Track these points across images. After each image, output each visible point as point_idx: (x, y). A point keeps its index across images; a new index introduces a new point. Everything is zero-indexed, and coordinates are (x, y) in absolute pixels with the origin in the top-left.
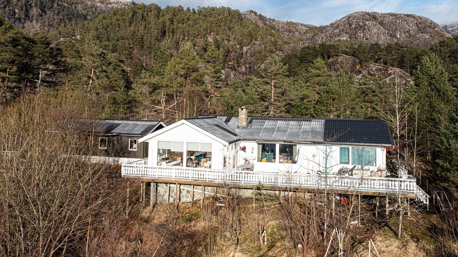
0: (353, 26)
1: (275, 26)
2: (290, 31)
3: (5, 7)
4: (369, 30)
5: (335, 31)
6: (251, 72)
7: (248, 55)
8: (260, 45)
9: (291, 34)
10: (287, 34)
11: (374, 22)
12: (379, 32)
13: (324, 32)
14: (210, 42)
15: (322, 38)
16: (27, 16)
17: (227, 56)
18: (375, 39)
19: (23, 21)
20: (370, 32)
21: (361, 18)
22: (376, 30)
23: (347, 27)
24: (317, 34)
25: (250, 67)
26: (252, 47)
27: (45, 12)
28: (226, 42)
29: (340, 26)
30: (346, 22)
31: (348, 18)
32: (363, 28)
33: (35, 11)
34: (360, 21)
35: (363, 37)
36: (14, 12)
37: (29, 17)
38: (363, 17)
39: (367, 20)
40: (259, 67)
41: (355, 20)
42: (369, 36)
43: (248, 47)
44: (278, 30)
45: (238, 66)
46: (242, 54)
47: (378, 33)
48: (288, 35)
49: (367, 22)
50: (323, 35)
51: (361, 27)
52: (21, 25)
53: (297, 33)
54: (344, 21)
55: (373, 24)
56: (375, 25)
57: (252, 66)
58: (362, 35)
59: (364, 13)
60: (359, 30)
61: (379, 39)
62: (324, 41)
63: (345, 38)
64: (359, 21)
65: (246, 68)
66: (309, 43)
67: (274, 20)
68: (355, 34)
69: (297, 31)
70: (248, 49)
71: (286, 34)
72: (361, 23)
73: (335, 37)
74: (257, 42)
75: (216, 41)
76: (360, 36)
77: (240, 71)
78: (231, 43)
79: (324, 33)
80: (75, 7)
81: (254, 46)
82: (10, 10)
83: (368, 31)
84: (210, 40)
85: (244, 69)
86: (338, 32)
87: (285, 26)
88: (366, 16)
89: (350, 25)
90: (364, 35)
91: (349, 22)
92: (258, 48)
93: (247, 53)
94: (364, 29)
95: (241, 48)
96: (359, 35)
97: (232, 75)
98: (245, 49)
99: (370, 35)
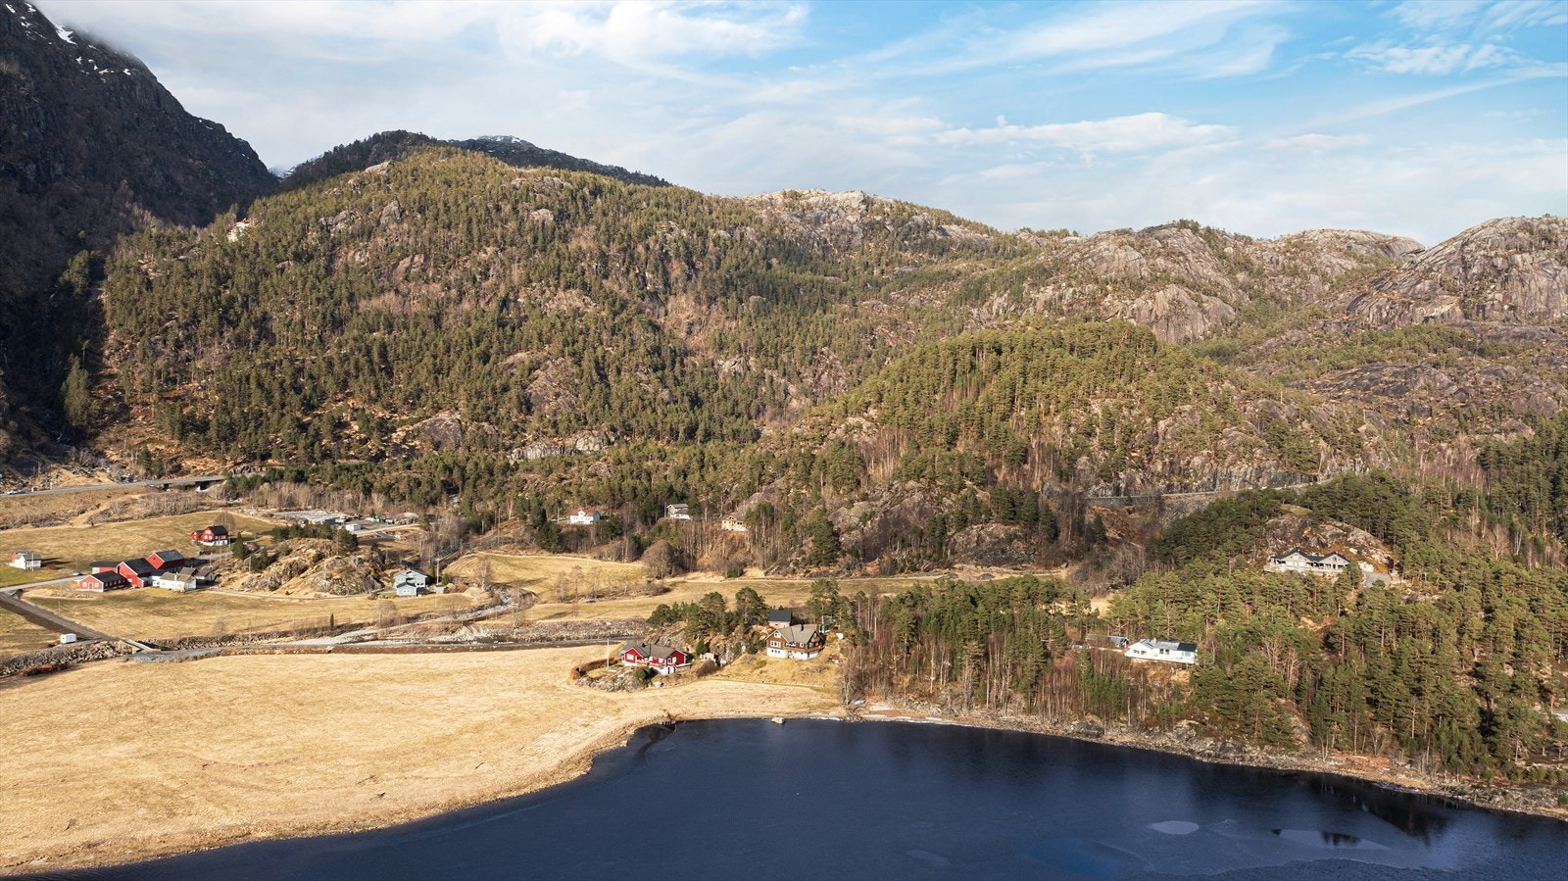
0: (1475, 270)
1: (1249, 261)
2: (1294, 273)
3: (628, 272)
4: (1521, 280)
5: (1418, 286)
6: (1173, 472)
7: (1169, 437)
8: (1191, 413)
9: (1298, 280)
10: (1286, 280)
11: (1543, 256)
12: (1555, 287)
13: (1385, 288)
14: (1096, 414)
15: (1380, 308)
16: (667, 284)
17: (1128, 442)
18: (1539, 305)
19: (662, 297)
20: (1526, 288)
21: (1503, 244)
22: (1543, 282)
23: (1454, 274)
24: (1364, 295)
25: (1171, 463)
26: (1175, 420)
27: (693, 266)
28: (1126, 412)
29: (1435, 269)
30: (1455, 257)
31: (1463, 245)
32: (1502, 275)
33: (677, 269)
34: (1496, 255)
35: (1502, 304)
36: (644, 278)
37: (669, 286)
38: (1509, 240)
39: (1521, 250)
40: (1189, 462)
41: (1482, 252)
42: (1520, 300)
43: (1169, 420)
44: (1260, 273)
45: (1149, 460)
46: (1157, 435)
47: (1549, 289)
48: (1288, 285)
49: (1518, 257)
50: (1382, 300)
51: (1499, 272)
52: (662, 311)
53: (1314, 278)
54: (1450, 254)
55: (1536, 260)
56: (1544, 265)
57: (1175, 460)
58: (1499, 296)
59: (1515, 225)
60: (1492, 282)
61: (1551, 305)
62: (1385, 315)
63: (1446, 308)
64: (1493, 253)
65: (1164, 464)
66: (1339, 324)
67: (1248, 241)
68: (1479, 293)
69: (1314, 271)
70: (1168, 426)
71: (1281, 281)
72: (1499, 262)
73: (1417, 306)
74: (1187, 407)
75: (1106, 411)
76: (1493, 299)
77: (1153, 470)
78: (1135, 412)
79: (1385, 292)
80: (742, 235)
81: (1179, 418)
82: (637, 275)
83: (1520, 285)
84: (1097, 409)
85: (1160, 468)
86: (1427, 288)
87: (1281, 258)
88: (1520, 235)
89: (1466, 267)
90: (1506, 297)
91: (1463, 258)
92: (1187, 422)
93: (1165, 433)
94: (1507, 280)
95: (1155, 422)
96: (1490, 296)
97: (1139, 481)
98: (1162, 424)
99: (1524, 295)
